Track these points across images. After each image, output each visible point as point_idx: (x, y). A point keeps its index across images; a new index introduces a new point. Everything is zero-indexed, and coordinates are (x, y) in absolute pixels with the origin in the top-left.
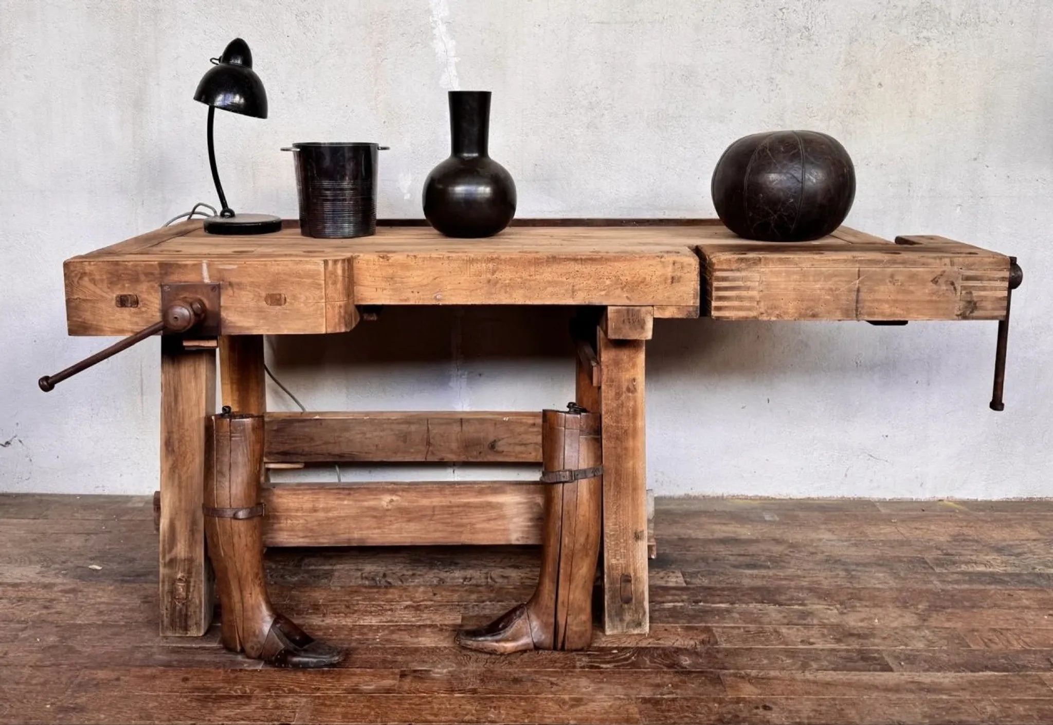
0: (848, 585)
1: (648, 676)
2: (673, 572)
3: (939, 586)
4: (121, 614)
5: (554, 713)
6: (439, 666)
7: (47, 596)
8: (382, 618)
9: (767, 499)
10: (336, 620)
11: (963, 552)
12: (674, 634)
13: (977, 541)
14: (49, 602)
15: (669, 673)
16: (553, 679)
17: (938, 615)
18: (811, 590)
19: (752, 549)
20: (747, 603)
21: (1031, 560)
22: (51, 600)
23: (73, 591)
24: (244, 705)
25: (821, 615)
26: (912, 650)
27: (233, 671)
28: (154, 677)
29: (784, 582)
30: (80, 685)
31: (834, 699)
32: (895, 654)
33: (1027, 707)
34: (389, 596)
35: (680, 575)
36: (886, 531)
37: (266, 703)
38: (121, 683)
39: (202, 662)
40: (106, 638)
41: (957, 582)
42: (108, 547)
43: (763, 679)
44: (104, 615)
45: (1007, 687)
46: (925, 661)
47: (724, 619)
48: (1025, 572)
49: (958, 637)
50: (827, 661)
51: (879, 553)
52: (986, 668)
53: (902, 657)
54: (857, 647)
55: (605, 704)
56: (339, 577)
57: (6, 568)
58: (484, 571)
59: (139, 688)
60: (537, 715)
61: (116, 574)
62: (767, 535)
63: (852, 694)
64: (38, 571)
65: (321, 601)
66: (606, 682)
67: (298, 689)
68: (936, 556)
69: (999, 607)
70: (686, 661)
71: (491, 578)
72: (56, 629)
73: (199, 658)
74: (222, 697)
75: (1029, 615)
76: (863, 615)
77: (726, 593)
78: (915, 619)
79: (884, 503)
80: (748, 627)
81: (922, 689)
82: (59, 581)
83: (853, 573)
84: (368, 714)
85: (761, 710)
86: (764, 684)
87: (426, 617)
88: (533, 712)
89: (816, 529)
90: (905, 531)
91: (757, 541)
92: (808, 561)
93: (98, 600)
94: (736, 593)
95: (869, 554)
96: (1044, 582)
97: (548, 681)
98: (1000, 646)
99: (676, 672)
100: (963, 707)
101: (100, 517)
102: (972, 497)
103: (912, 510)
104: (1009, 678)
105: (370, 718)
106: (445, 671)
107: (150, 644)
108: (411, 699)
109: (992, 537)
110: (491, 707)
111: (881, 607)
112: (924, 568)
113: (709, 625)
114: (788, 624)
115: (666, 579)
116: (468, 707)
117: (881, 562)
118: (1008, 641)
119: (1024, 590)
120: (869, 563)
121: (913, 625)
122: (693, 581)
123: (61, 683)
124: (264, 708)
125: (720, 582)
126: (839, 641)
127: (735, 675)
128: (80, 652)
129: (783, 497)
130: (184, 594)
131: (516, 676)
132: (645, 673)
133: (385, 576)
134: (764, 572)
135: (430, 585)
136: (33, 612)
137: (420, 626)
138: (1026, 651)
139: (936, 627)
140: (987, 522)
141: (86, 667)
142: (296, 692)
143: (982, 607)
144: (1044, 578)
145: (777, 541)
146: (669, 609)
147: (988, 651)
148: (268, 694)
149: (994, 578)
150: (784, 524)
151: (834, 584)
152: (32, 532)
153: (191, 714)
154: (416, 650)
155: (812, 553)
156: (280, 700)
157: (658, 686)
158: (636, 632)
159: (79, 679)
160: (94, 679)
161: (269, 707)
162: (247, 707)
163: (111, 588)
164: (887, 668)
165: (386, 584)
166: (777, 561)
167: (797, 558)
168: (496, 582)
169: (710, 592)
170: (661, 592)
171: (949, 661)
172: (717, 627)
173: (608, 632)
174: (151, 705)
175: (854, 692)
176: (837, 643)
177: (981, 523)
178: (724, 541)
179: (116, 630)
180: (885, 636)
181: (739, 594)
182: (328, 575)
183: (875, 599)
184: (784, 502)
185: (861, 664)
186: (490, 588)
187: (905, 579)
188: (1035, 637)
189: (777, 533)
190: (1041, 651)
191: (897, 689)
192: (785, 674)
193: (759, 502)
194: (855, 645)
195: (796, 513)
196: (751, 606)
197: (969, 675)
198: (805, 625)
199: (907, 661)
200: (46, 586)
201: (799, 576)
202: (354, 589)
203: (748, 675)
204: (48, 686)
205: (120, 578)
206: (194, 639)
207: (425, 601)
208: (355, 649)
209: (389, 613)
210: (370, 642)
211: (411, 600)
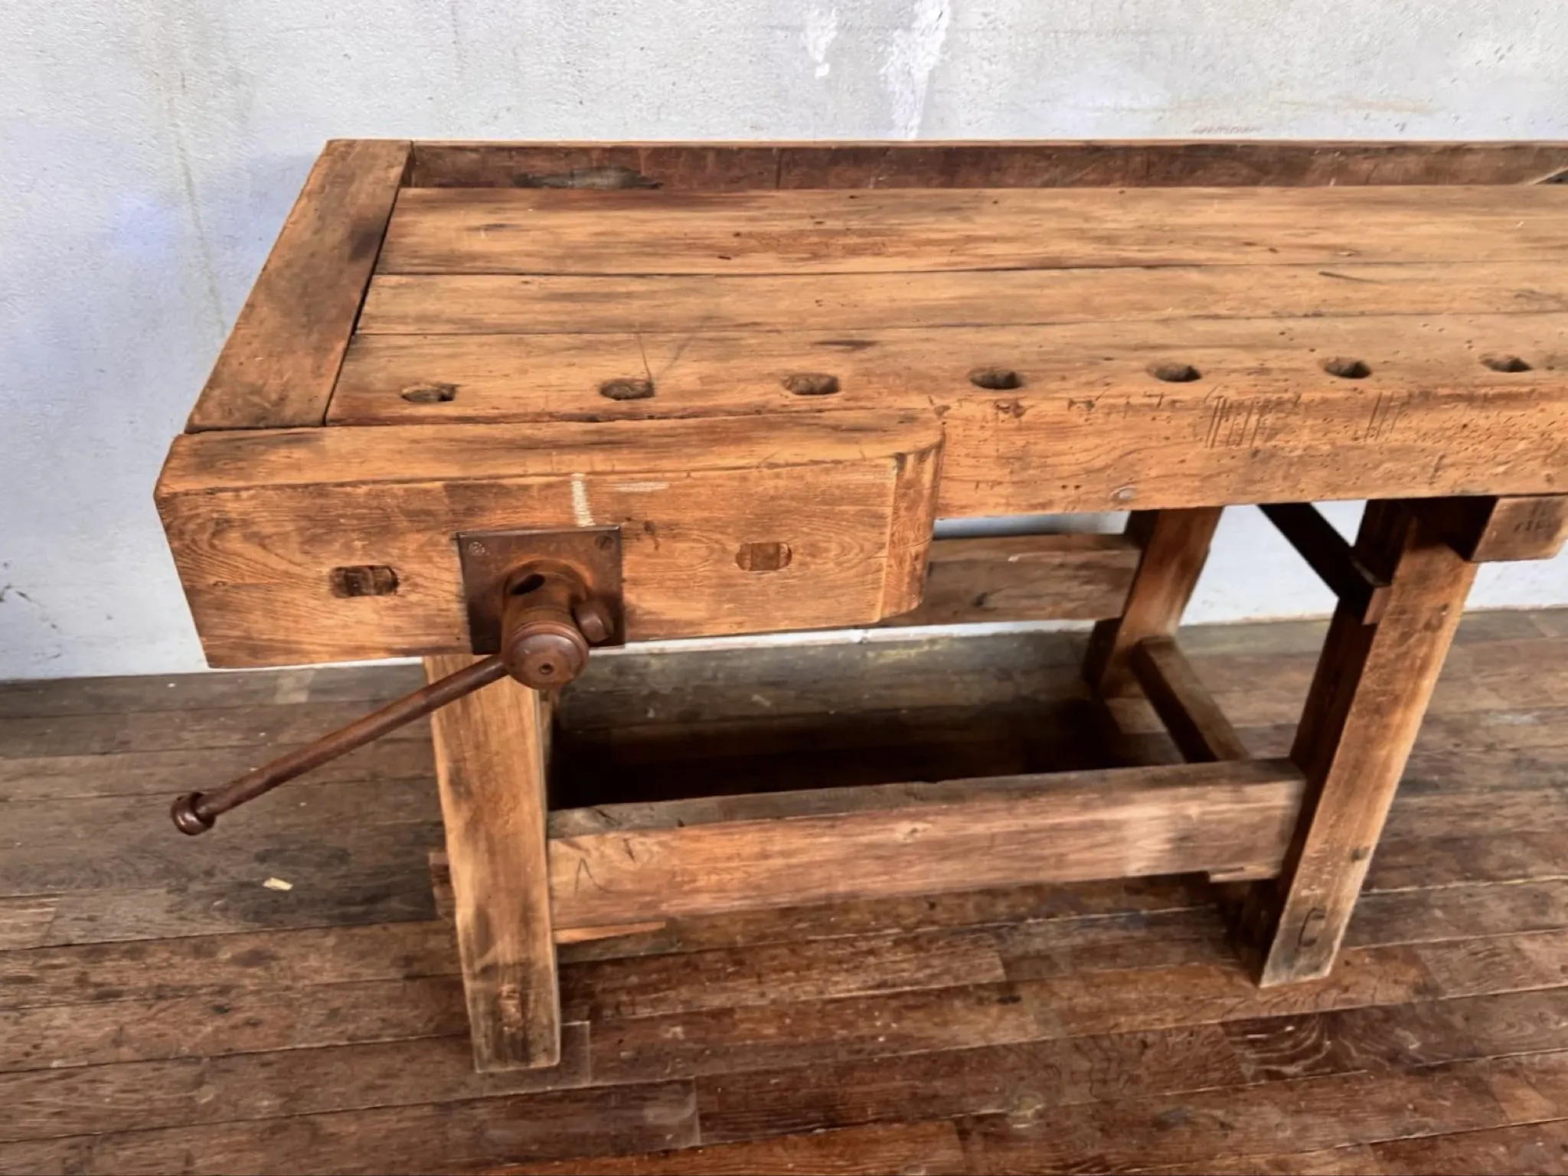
1: (1367, 1089)
4: (376, 1013)
6: (1017, 1102)
7: (211, 978)
8: (864, 977)
10: (786, 990)
12: (1364, 973)
14: (221, 993)
15: (1397, 1076)
16: (1219, 1114)
18: (1524, 839)
20: (1444, 883)
22: (225, 992)
23: (258, 957)
27: (655, 1159)
29: (1477, 824)
34: (853, 916)
39: (585, 1138)
42: (280, 821)
43: (1545, 1073)
44: (344, 1020)
47: (1425, 924)
61: (324, 901)
64: (165, 905)
66: (1307, 1111)
70: (1410, 1041)
72: (262, 1074)
73: (572, 1126)
77: (1401, 857)
80: (1471, 944)
82: (221, 928)
86: (1553, 1085)
87: (941, 969)
92: (1492, 768)
93: (318, 979)
94: (1415, 856)
97: (1213, 1119)
99: (1407, 1074)
101: (235, 739)
106: (1029, 1113)
107: (464, 1094)
113: (1407, 942)
114: (1524, 929)
127: (1499, 1069)
130: (519, 1015)
131: (1157, 1112)
132: (1360, 1081)
137: (941, 996)
151: (1550, 820)
154: (960, 1061)
155: (1489, 747)
157: (1393, 1110)
158: (1309, 978)
163: (331, 941)
172: (1425, 946)
173: (1266, 984)
179: (384, 1060)
196: (1451, 886)
198: (1551, 927)
200: (203, 948)
203: (1519, 1065)
205: (337, 911)
206: (543, 1072)
207: (919, 924)
208: (851, 1068)
209: (872, 960)
210: (869, 1047)
211: (898, 925)
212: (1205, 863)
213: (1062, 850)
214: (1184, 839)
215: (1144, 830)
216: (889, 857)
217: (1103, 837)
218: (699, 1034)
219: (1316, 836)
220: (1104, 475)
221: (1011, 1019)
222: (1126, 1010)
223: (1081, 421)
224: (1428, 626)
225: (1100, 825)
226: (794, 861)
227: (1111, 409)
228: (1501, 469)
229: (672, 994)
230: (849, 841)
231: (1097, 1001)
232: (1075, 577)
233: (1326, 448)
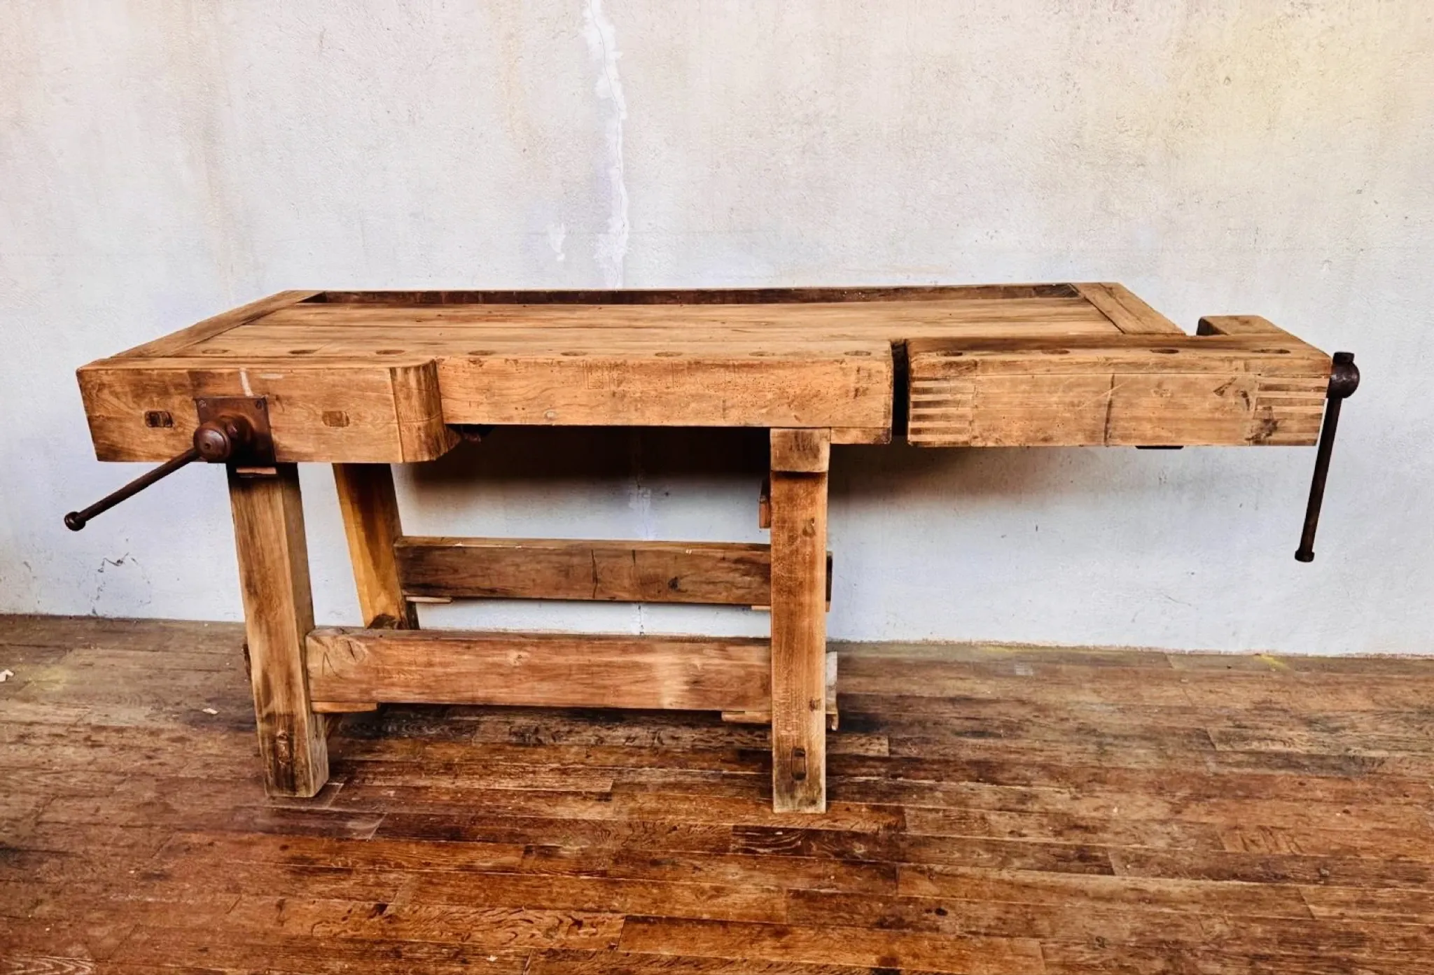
0: (1096, 763)
1: (809, 864)
2: (878, 739)
3: (1213, 767)
4: (229, 768)
5: (687, 905)
6: (572, 843)
7: (152, 744)
8: (521, 781)
9: (1028, 647)
10: (468, 782)
11: (1262, 724)
12: (855, 815)
13: (1285, 711)
14: (154, 751)
15: (835, 862)
16: (697, 863)
17: (1197, 805)
18: (1044, 767)
19: (987, 712)
20: (957, 781)
21: (1349, 738)
22: (156, 750)
23: (181, 740)
24: (343, 880)
25: (1048, 800)
26: (1147, 850)
27: (339, 840)
28: (251, 844)
29: (1013, 756)
30: (170, 848)
31: (1027, 906)
32: (1124, 854)
33: (1268, 928)
34: (535, 757)
35: (886, 742)
36: (1171, 694)
37: (365, 879)
38: (215, 849)
39: (307, 828)
40: (208, 795)
41: (1238, 764)
42: (229, 687)
43: (947, 875)
44: (211, 768)
45: (1252, 901)
46: (1159, 864)
47: (923, 798)
48: (1335, 754)
49: (1213, 836)
50: (1035, 858)
51: (1149, 721)
52: (1235, 877)
53: (1132, 858)
54: (1079, 843)
55: (750, 896)
56: (484, 732)
57: (114, 709)
58: (653, 729)
59: (232, 856)
60: (667, 906)
61: (232, 720)
62: (1011, 694)
63: (1051, 901)
64: (147, 713)
65: (457, 760)
66: (759, 869)
67: (404, 863)
68: (1224, 729)
69: (1282, 798)
70: (860, 849)
71: (659, 738)
72: (155, 783)
73: (304, 823)
74: (321, 870)
75: (1316, 811)
76: (1100, 802)
77: (935, 767)
78: (1166, 810)
79: (1181, 656)
80: (950, 811)
81: (1143, 900)
82: (170, 726)
83: (1107, 748)
84: (476, 897)
85: (933, 914)
86: (948, 882)
87: (571, 783)
88: (663, 902)
89: (1077, 687)
90: (1193, 694)
91: (997, 701)
92: (1054, 730)
93: (208, 751)
94: (947, 767)
95: (1136, 722)
96: (1354, 768)
97: (692, 864)
98: (1264, 850)
99: (844, 862)
100: (1187, 924)
101: (227, 651)
102: (1300, 651)
103: (1213, 667)
104: (1258, 890)
105: (479, 901)
106: (576, 848)
107: (255, 804)
108: (529, 880)
109: (1306, 706)
110: (617, 894)
111: (1128, 792)
112: (1203, 744)
113: (903, 804)
114: (1000, 810)
115: (867, 746)
116: (592, 893)
117: (1148, 735)
118: (1276, 844)
119: (1323, 778)
120: (1133, 737)
121: (1162, 817)
122: (900, 750)
123: (150, 847)
124: (363, 884)
125: (932, 753)
126: (1058, 833)
127: (914, 869)
128: (176, 812)
129: (1048, 645)
130: (287, 753)
131: (657, 857)
132: (807, 861)
133: (537, 731)
134: (991, 742)
135: (586, 745)
136: (133, 762)
137: (561, 794)
138: (1295, 857)
139: (1190, 823)
140: (1307, 685)
141: (180, 830)
142: (403, 867)
143: (1260, 798)
144: (1356, 764)
145: (1022, 703)
146: (859, 783)
147: (1246, 856)
148: (371, 867)
149: (1289, 761)
150: (1038, 680)
151: (1076, 761)
152: (149, 667)
153: (281, 887)
154: (551, 822)
155: (1062, 720)
156: (383, 877)
157: (818, 877)
158: (810, 810)
159: (170, 842)
160: (186, 843)
161: (370, 883)
162: (344, 883)
163: (224, 737)
164: (1107, 870)
165: (535, 742)
166: (1013, 729)
167: (1040, 726)
168: (663, 744)
169: (915, 764)
170: (855, 762)
171: (1190, 865)
172: (912, 809)
173: (777, 810)
174: (241, 875)
175: (1054, 899)
176: (1055, 836)
177: (1299, 687)
178: (953, 700)
179: (221, 786)
180: (1119, 830)
181: (951, 769)
182: (473, 728)
183: (1123, 783)
184: (1049, 651)
185: (1077, 863)
186: (654, 750)
187: (1170, 758)
188: (1314, 840)
189: (1025, 692)
190: (1314, 858)
191: (1110, 898)
192: (977, 872)
193: (1016, 651)
194: (1076, 839)
195: (1058, 667)
196: (962, 783)
197: (1208, 884)
198: (1022, 811)
199: (1136, 864)
200: (154, 733)
201: (1035, 750)
202: (497, 746)
203: (930, 870)
204: (136, 849)
205: (236, 725)
206: (304, 800)
207: (575, 763)
208: (482, 818)
209: (531, 775)
210: (500, 810)
211: (559, 762)
212: (715, 704)
213: (618, 682)
214: (695, 682)
215: (666, 673)
216: (507, 674)
217: (641, 675)
218: (403, 795)
219: (777, 685)
220: (536, 402)
221: (599, 808)
222: (676, 812)
223: (514, 370)
224: (805, 533)
225: (637, 666)
226: (449, 670)
227: (527, 364)
228: (764, 411)
229: (400, 778)
230: (480, 660)
231: (660, 806)
232: (736, 570)
233: (653, 393)
